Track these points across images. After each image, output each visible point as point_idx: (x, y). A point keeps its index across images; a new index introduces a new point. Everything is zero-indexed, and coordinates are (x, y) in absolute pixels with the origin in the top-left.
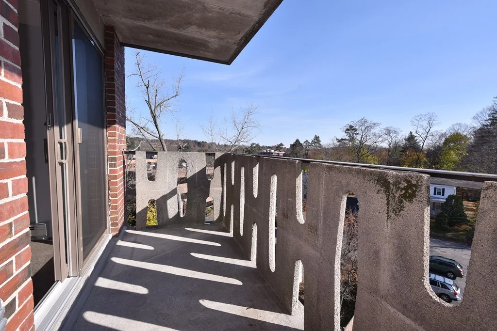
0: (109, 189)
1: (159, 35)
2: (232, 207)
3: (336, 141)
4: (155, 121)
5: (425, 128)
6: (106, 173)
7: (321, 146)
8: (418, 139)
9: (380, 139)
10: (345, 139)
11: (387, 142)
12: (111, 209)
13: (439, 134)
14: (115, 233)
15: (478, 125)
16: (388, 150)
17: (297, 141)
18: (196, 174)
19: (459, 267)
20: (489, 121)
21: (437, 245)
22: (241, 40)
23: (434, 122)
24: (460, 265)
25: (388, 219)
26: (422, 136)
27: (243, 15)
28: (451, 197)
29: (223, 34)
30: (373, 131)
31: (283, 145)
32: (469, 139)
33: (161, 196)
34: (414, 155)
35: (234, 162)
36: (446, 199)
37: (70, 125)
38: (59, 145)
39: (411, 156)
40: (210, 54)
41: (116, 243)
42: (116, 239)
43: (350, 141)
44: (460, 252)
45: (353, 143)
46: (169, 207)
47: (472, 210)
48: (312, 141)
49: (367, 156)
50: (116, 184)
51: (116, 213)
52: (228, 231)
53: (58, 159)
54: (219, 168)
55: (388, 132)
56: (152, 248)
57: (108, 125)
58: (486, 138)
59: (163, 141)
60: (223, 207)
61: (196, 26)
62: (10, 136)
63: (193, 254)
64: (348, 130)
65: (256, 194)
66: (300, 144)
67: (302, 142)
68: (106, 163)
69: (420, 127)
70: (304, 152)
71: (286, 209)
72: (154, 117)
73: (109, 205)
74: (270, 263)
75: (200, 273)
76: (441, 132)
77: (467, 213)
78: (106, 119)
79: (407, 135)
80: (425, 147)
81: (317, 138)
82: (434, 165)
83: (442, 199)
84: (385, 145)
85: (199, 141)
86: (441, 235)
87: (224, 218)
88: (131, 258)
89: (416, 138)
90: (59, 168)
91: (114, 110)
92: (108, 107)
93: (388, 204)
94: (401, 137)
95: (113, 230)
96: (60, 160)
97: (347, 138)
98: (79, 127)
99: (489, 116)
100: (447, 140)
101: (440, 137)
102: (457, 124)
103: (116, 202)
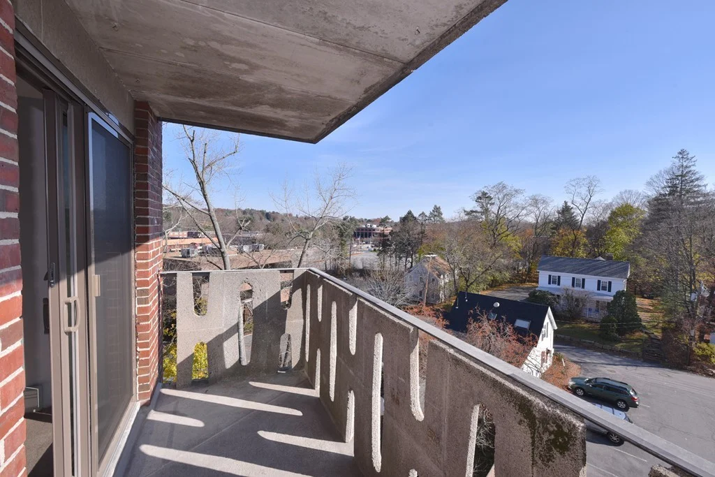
0: (137, 337)
1: (213, 111)
2: (319, 352)
3: (463, 214)
4: (203, 189)
5: (584, 197)
6: (133, 314)
7: (443, 221)
8: (576, 212)
9: (524, 212)
10: (476, 212)
11: (533, 215)
12: (140, 365)
13: (603, 205)
14: (145, 401)
15: (652, 193)
16: (535, 226)
17: (410, 213)
18: (265, 302)
19: (632, 393)
20: (668, 189)
21: (603, 361)
22: (332, 120)
23: (596, 189)
24: (633, 390)
25: (533, 464)
26: (580, 207)
27: (335, 99)
28: (619, 295)
29: (306, 115)
30: (514, 200)
31: (389, 219)
32: (643, 212)
33: (215, 336)
34: (570, 233)
35: (321, 288)
36: (614, 296)
37: (83, 273)
38: (66, 306)
39: (566, 235)
40: (288, 132)
41: (147, 416)
42: (146, 409)
43: (482, 213)
44: (634, 371)
45: (487, 217)
46: (225, 353)
47: (648, 311)
48: (431, 213)
49: (507, 236)
50: (148, 327)
51: (147, 370)
52: (312, 387)
53: (65, 328)
54: (299, 292)
55: (535, 202)
56: (200, 424)
57: (136, 244)
58: (663, 213)
59: (213, 214)
60: (305, 348)
61: (268, 106)
62: (4, 376)
63: (262, 433)
64: (480, 198)
65: (353, 349)
66: (414, 217)
67: (416, 215)
68: (133, 299)
69: (577, 196)
70: (420, 228)
71: (396, 390)
72: (201, 183)
73: (137, 360)
74: (373, 456)
75: (272, 469)
76: (606, 202)
77: (642, 315)
78: (135, 235)
79: (561, 205)
80: (584, 223)
81: (437, 209)
82: (598, 248)
83: (609, 298)
84: (531, 219)
85: (267, 211)
86: (608, 347)
87: (306, 365)
88: (169, 446)
89: (572, 211)
90: (65, 339)
91: (146, 221)
92: (138, 216)
93: (533, 444)
94: (553, 208)
95: (141, 396)
96: (67, 328)
97: (479, 209)
98: (96, 274)
99: (667, 182)
100: (613, 213)
101: (605, 209)
102: (626, 191)
103: (147, 354)
